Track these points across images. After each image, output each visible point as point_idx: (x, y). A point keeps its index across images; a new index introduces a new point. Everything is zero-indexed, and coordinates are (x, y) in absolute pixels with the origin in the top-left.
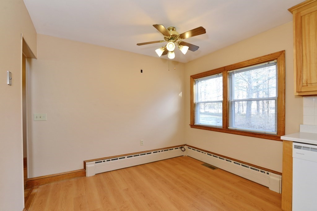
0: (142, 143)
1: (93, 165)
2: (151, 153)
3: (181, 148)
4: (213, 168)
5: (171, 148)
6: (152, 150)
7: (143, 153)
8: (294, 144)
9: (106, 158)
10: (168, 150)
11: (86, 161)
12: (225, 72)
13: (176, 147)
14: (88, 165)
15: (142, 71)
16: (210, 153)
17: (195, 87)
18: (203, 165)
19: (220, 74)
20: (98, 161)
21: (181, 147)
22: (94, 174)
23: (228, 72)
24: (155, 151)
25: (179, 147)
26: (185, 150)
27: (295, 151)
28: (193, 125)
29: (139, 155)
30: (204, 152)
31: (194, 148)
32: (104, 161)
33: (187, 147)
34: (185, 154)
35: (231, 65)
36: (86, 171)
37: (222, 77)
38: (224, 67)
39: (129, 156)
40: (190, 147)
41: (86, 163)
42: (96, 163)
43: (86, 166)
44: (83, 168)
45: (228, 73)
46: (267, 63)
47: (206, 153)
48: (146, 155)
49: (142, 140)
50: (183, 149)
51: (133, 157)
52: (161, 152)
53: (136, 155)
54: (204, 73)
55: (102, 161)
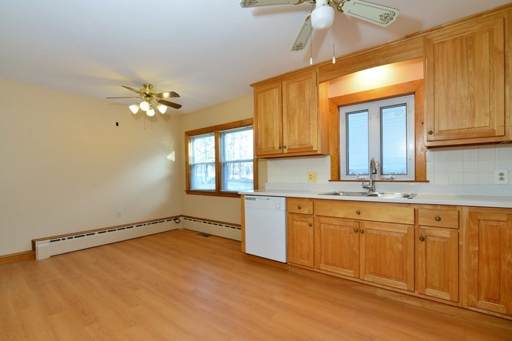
0: (120, 215)
1: (47, 244)
2: (133, 227)
3: (175, 220)
4: (207, 235)
5: (161, 220)
6: (135, 224)
7: (121, 228)
8: (245, 196)
9: (66, 235)
10: (157, 223)
11: (36, 240)
12: (216, 131)
13: (169, 219)
14: (39, 245)
15: (117, 124)
16: (205, 221)
17: (190, 145)
18: (198, 234)
19: (213, 133)
20: (54, 239)
21: (176, 218)
22: (49, 256)
23: (220, 131)
24: (139, 225)
25: (172, 219)
26: (180, 221)
27: (246, 201)
28: (190, 191)
29: (115, 230)
30: (200, 221)
31: (190, 218)
32: (63, 239)
33: (183, 218)
34: (180, 226)
35: (221, 125)
36: (36, 252)
37: (214, 137)
38: (216, 126)
39: (102, 231)
40: (186, 217)
41: (36, 242)
42: (51, 241)
43: (36, 246)
44: (31, 249)
45: (220, 133)
46: (246, 127)
47: (202, 221)
48: (126, 229)
49: (119, 211)
50: (177, 221)
51: (107, 233)
52: (147, 226)
53: (111, 230)
54: (198, 130)
55: (61, 239)
